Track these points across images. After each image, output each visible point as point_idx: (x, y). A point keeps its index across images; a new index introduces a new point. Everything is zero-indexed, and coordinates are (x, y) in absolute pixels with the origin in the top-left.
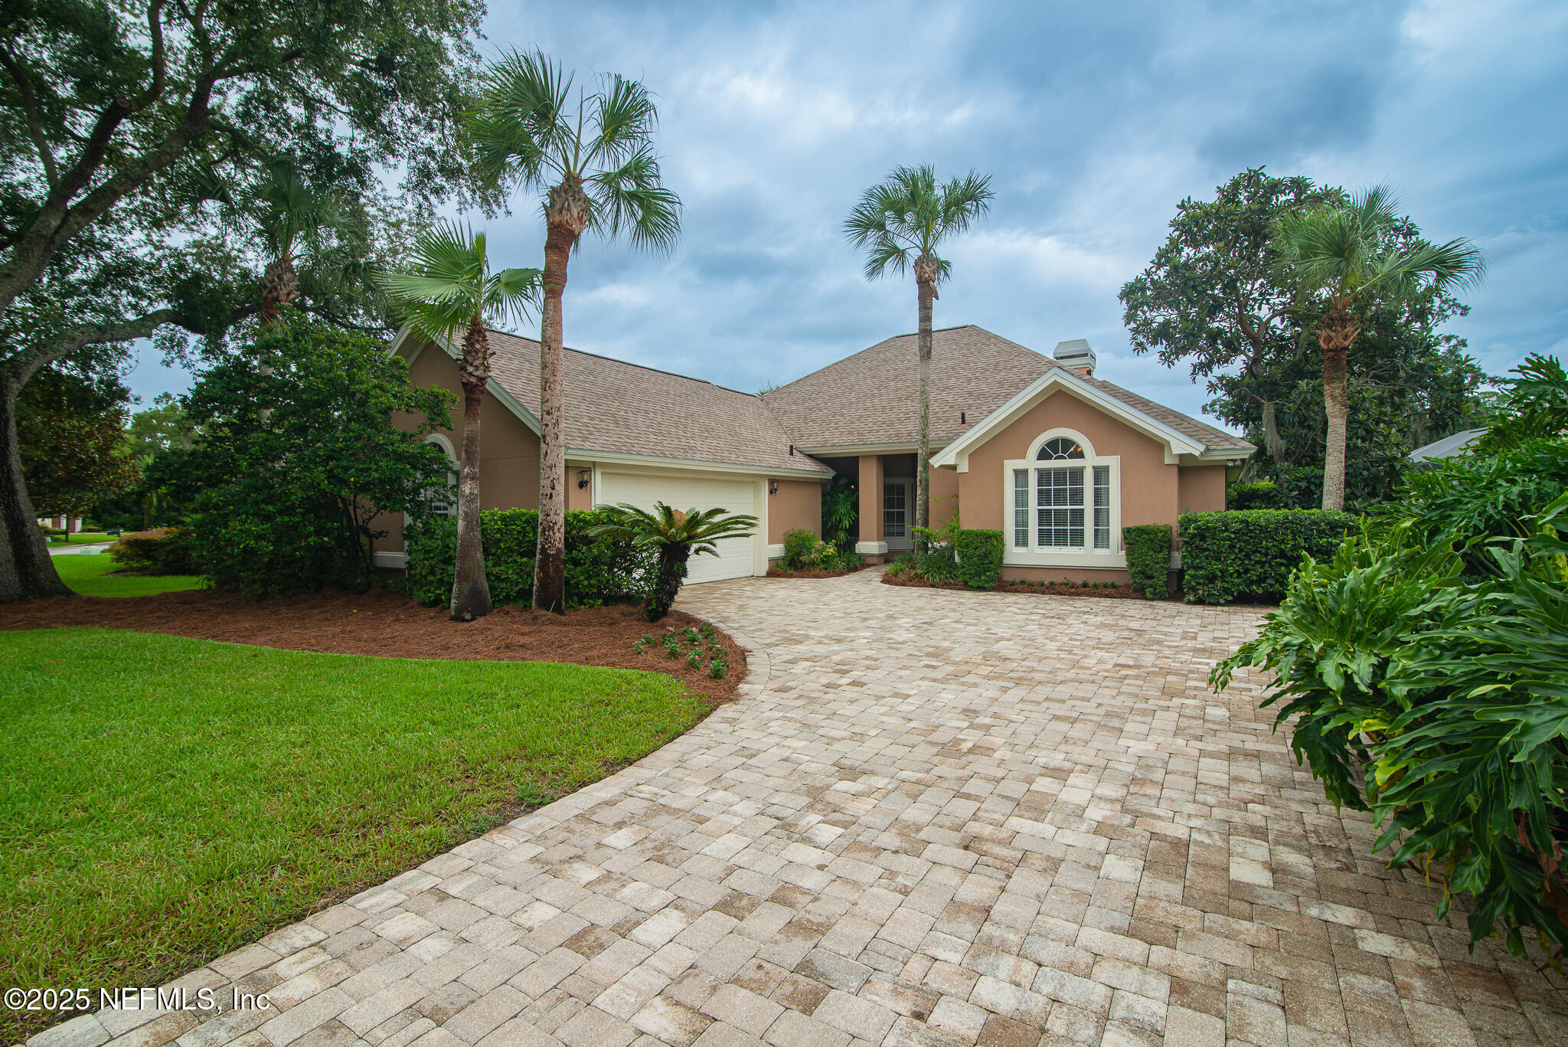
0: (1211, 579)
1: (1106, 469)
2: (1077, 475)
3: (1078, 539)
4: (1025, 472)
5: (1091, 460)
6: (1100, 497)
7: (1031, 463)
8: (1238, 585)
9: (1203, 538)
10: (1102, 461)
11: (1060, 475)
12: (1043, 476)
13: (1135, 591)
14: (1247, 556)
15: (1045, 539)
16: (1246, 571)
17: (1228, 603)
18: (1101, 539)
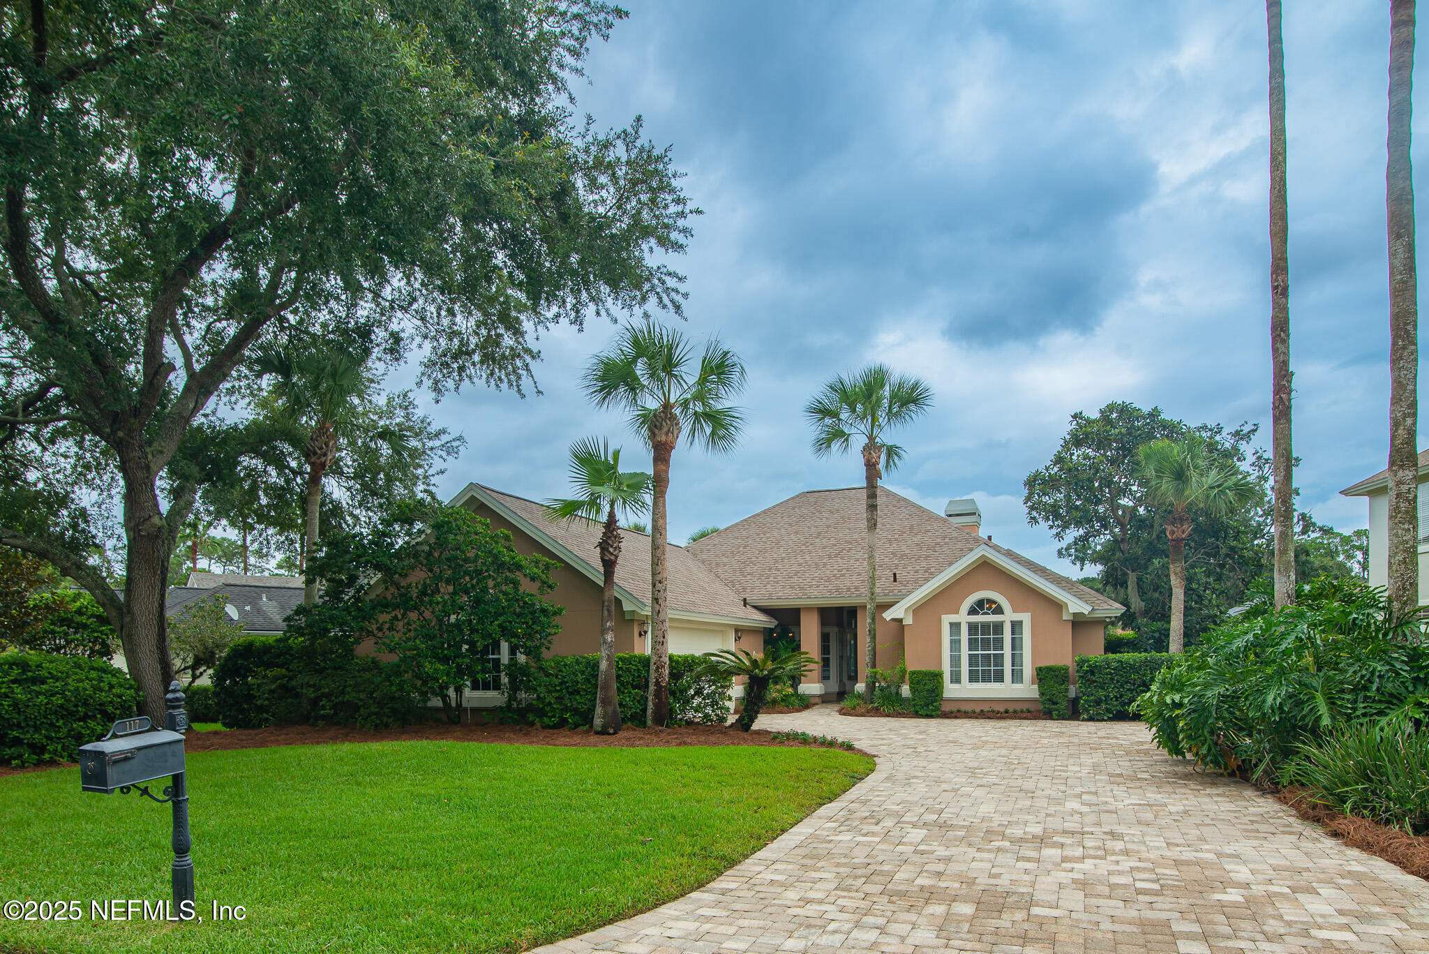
0: (1098, 702)
1: (1021, 622)
2: (998, 627)
3: (999, 678)
4: (958, 625)
5: (1008, 616)
6: (1016, 645)
7: (963, 618)
8: (1116, 706)
9: (1093, 673)
10: (1017, 617)
11: (985, 627)
12: (973, 628)
13: (1045, 713)
14: (1122, 686)
15: (973, 678)
17: (1111, 719)
18: (1017, 676)
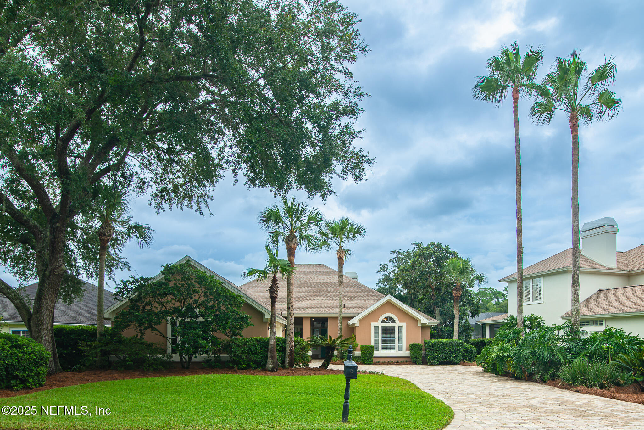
0: (434, 358)
1: (402, 326)
2: (394, 328)
3: (394, 348)
4: (378, 327)
5: (397, 324)
6: (400, 335)
7: (380, 324)
8: (440, 359)
9: (433, 347)
10: (401, 324)
11: (388, 328)
12: (383, 328)
13: (413, 362)
14: (443, 352)
15: (384, 348)
16: (443, 355)
17: (439, 364)
18: (401, 348)
